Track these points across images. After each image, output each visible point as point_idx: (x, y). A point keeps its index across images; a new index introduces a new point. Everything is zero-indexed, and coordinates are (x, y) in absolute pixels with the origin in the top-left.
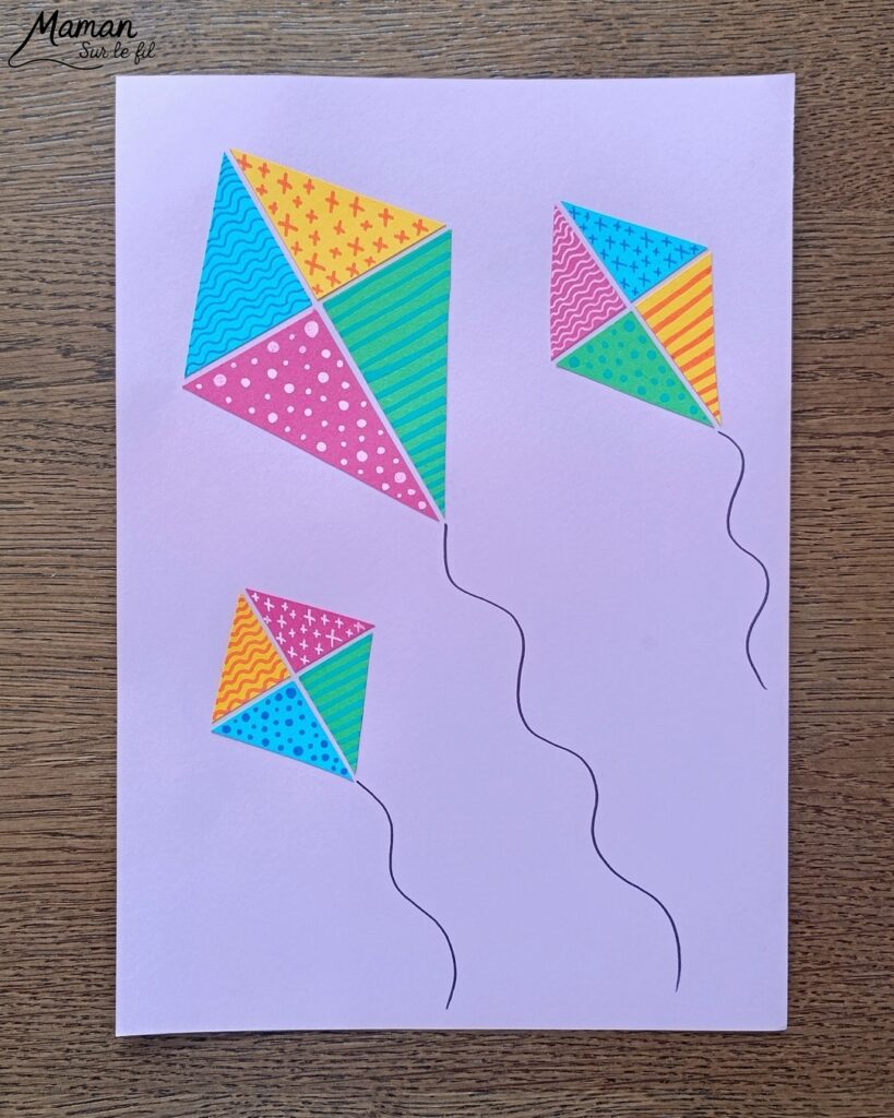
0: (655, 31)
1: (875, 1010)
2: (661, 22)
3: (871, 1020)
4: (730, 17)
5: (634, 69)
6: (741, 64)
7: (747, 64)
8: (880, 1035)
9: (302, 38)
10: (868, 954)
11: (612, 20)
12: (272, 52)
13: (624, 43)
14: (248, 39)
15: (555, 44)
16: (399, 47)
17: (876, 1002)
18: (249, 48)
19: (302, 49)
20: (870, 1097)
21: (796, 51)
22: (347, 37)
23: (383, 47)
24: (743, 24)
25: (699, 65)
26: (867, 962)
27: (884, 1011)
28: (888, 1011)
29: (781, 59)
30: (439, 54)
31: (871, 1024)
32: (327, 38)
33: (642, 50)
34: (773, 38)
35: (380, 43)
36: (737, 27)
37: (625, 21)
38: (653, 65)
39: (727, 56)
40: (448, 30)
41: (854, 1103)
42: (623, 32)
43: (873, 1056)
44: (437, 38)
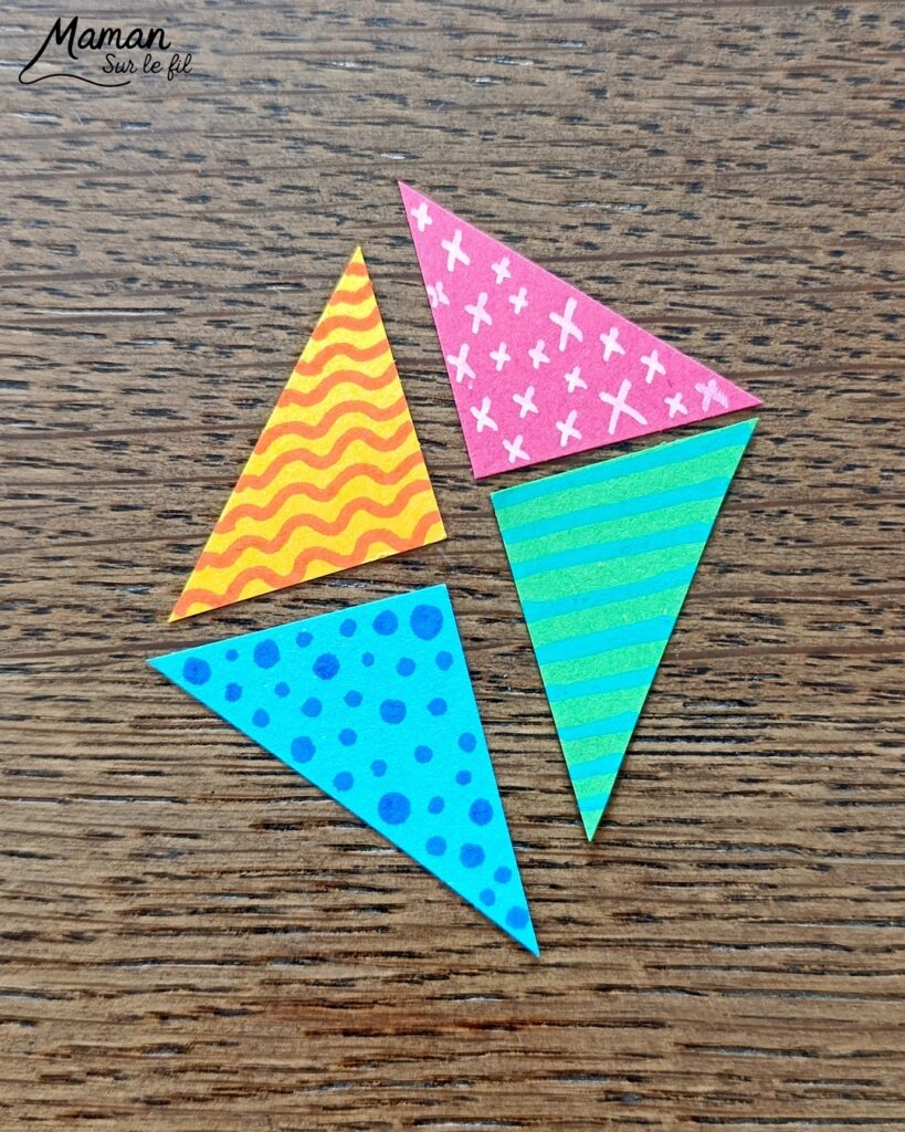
1: (123, 418)
3: (107, 446)
8: (133, 495)
10: (113, 241)
17: (128, 391)
20: (91, 691)
26: (108, 264)
27: (149, 422)
28: (163, 422)
31: (108, 458)
41: (42, 709)
43: (107, 562)
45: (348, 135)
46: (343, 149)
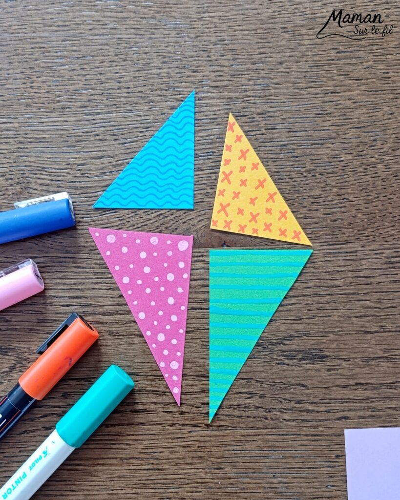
0: (284, 122)
2: (288, 115)
4: (335, 111)
5: (271, 148)
6: (344, 143)
7: (349, 143)
9: (42, 133)
11: (255, 115)
12: (21, 143)
13: (263, 131)
14: (4, 135)
15: (216, 133)
16: (108, 138)
18: (6, 140)
19: (42, 141)
21: (382, 133)
22: (73, 132)
23: (98, 138)
24: (345, 115)
25: (315, 144)
29: (372, 139)
30: (136, 141)
32: (58, 132)
33: (276, 135)
34: (366, 124)
35: (95, 135)
36: (341, 117)
37: (263, 116)
38: (284, 145)
39: (335, 138)
40: (142, 125)
42: (262, 123)
44: (134, 130)
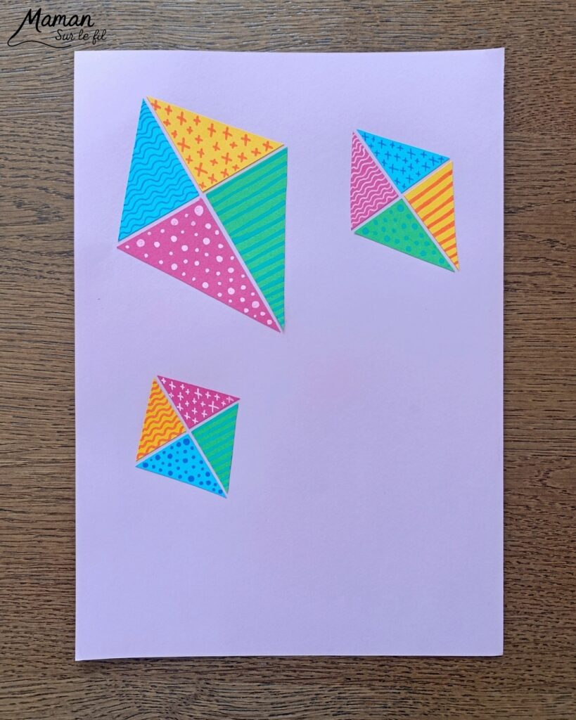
0: (398, 15)
1: (517, 640)
2: (402, 10)
3: (515, 646)
4: (445, 9)
5: (384, 39)
6: (452, 38)
7: (455, 38)
8: (520, 656)
9: (175, 13)
10: (514, 604)
11: (371, 8)
12: (157, 21)
13: (379, 23)
14: (141, 12)
15: (334, 22)
16: (236, 20)
17: (518, 635)
18: (142, 18)
19: (175, 20)
20: (512, 695)
21: (486, 31)
22: (204, 13)
23: (227, 19)
24: (453, 13)
25: (425, 38)
26: (513, 609)
27: (523, 641)
28: (525, 641)
29: (477, 36)
30: (261, 25)
31: (515, 648)
32: (191, 13)
33: (389, 28)
34: (471, 23)
35: (224, 17)
36: (450, 15)
37: (379, 9)
38: (396, 37)
39: (443, 33)
40: (268, 11)
41: (503, 699)
42: (378, 16)
43: (515, 669)
44: (260, 15)
45: (562, 581)
46: (560, 584)
